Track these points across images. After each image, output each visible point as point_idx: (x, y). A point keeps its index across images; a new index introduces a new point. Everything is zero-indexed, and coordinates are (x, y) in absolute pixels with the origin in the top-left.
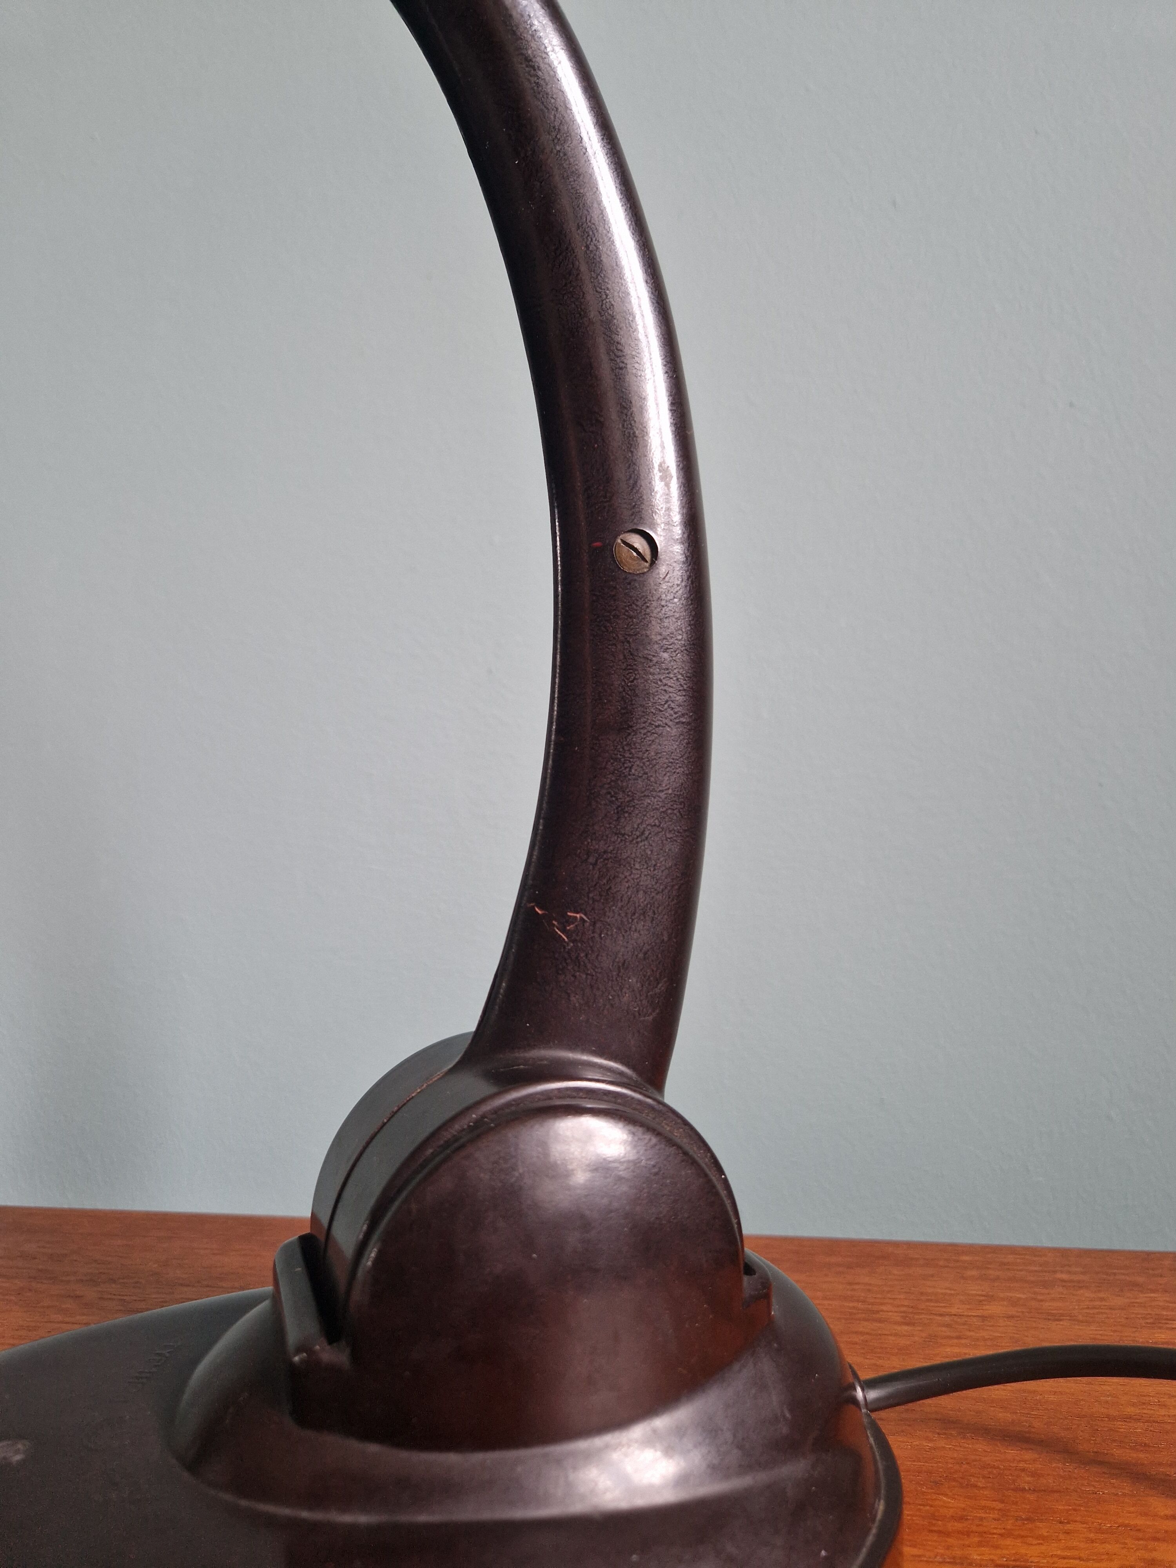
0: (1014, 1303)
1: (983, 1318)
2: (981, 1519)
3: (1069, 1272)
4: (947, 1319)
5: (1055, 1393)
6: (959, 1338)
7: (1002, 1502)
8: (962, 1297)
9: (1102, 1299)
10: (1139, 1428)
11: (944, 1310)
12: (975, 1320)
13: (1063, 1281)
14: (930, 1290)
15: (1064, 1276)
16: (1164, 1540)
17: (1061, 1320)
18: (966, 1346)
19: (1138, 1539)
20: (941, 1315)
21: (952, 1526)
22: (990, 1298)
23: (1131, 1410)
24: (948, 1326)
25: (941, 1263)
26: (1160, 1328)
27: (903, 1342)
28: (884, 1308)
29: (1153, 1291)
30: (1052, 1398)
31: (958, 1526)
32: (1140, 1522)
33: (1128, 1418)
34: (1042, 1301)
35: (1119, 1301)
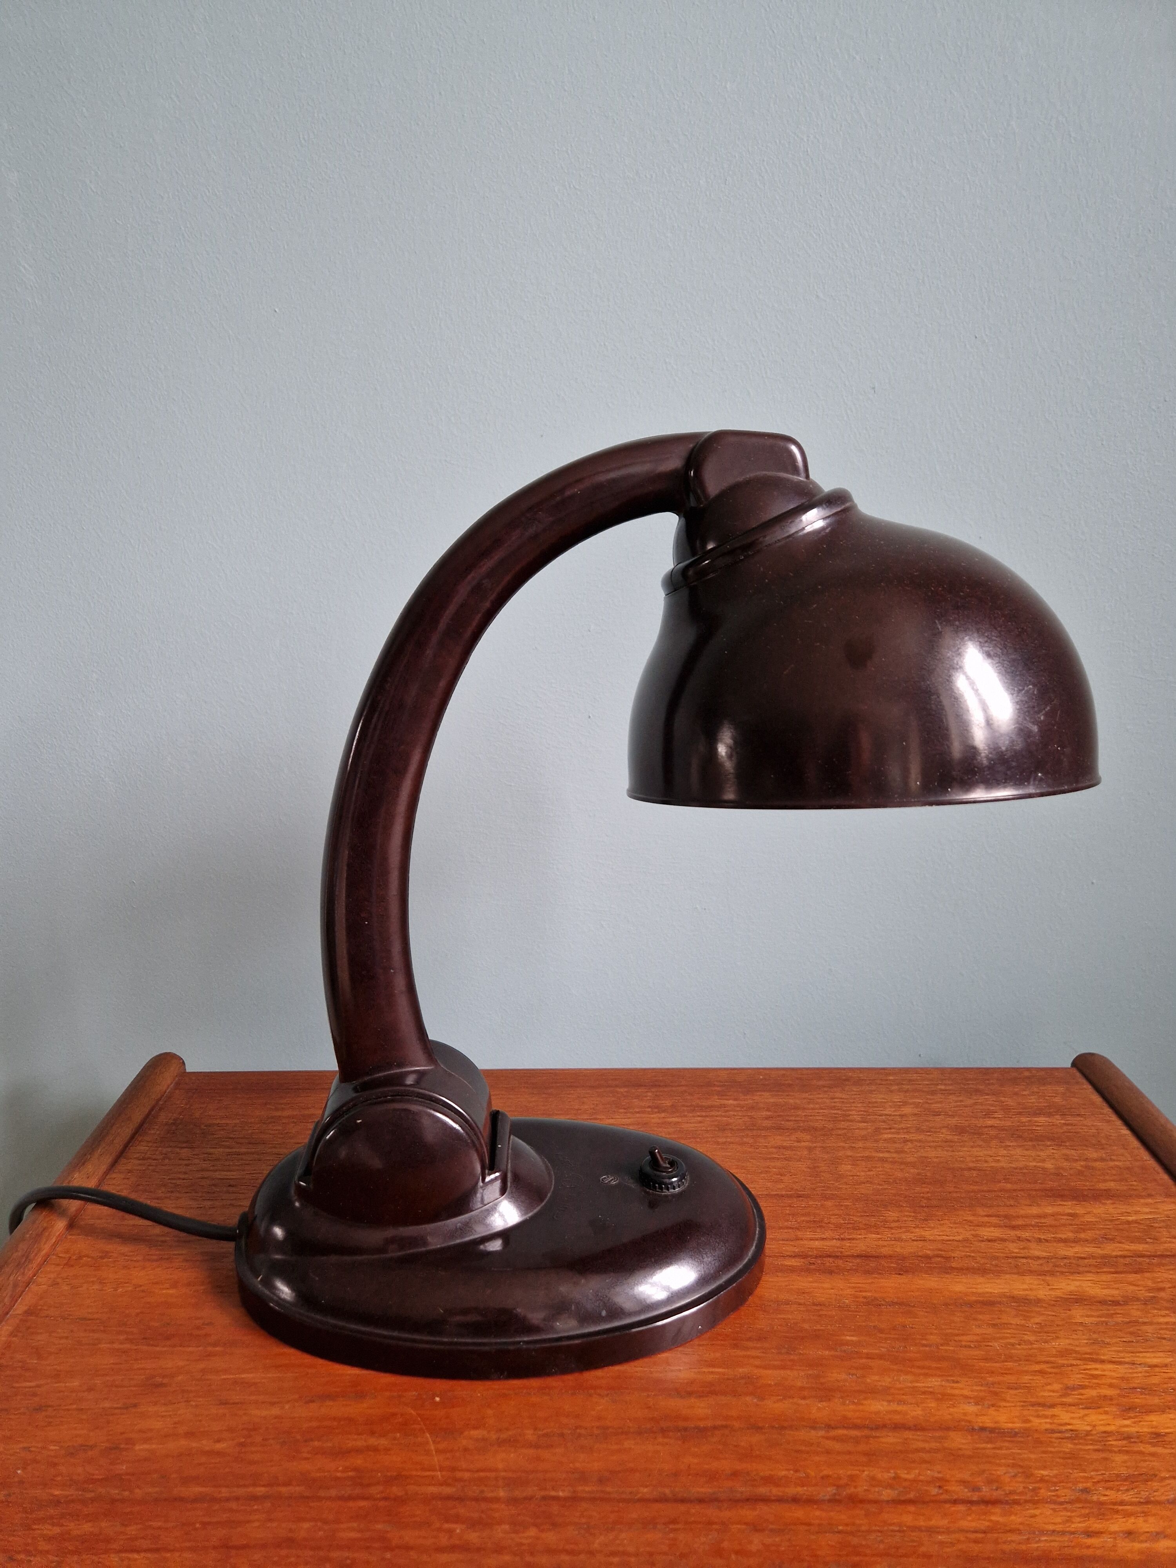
0: (917, 1105)
1: (902, 1116)
2: (905, 1221)
3: (945, 1085)
4: (884, 1117)
5: (937, 1157)
6: (890, 1129)
7: (914, 1212)
8: (890, 1104)
9: (961, 1101)
10: (975, 1173)
11: (882, 1112)
12: (897, 1117)
13: (941, 1090)
14: (874, 1100)
15: (943, 1087)
16: (981, 1226)
17: (940, 1115)
18: (893, 1133)
19: (970, 1226)
20: (880, 1115)
21: (893, 1225)
22: (905, 1104)
23: (971, 1165)
24: (884, 1122)
25: (879, 1082)
26: (989, 1117)
27: (864, 1133)
28: (851, 1113)
29: (988, 1094)
30: (935, 1160)
31: (896, 1224)
32: (971, 1218)
33: (970, 1169)
34: (931, 1104)
35: (969, 1102)
